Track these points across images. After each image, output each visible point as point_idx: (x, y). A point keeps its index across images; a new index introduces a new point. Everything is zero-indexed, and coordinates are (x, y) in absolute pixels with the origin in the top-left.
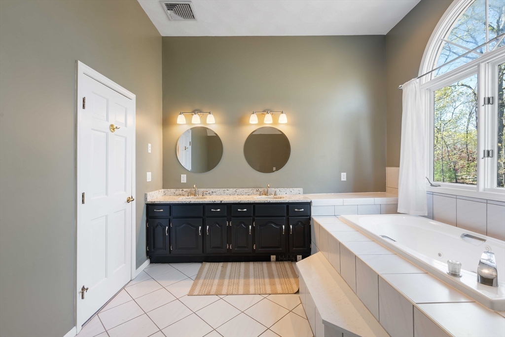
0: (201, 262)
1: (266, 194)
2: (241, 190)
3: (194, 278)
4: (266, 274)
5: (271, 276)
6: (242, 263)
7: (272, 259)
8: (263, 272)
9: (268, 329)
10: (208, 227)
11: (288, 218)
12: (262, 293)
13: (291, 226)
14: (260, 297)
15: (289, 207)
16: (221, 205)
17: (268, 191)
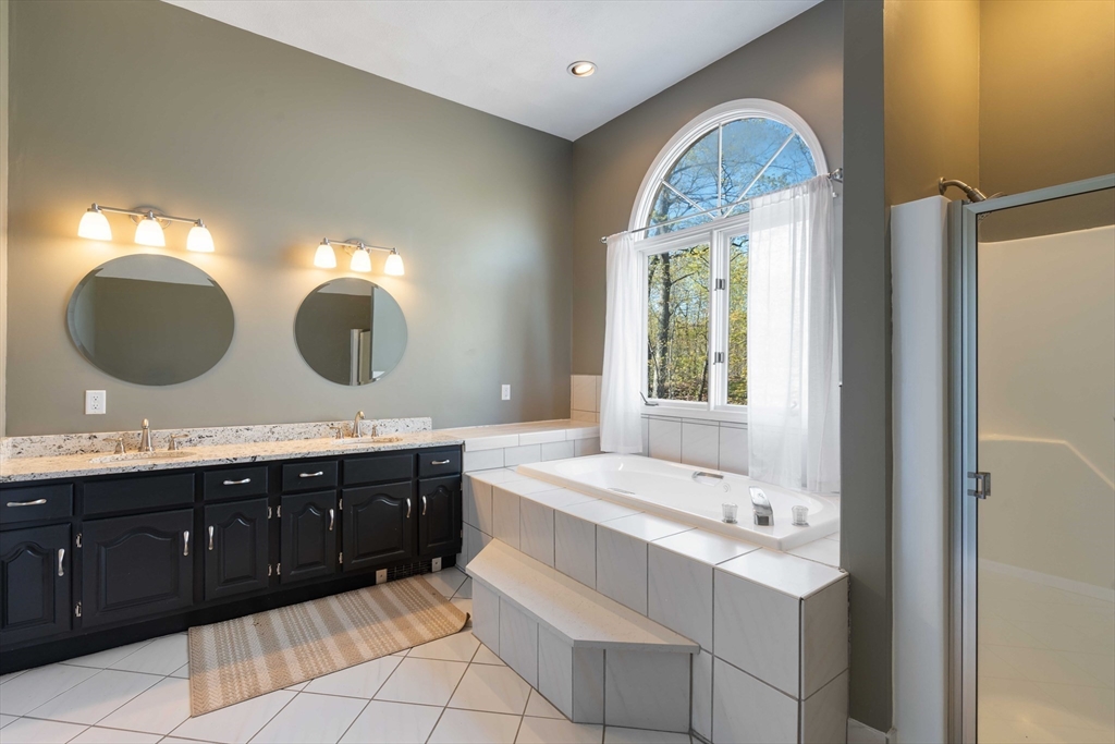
0: (183, 629)
1: (353, 433)
2: (286, 427)
3: (185, 672)
4: (380, 613)
5: (393, 613)
6: (306, 604)
7: (378, 579)
8: (371, 611)
9: (445, 708)
10: (211, 529)
11: (418, 482)
12: (391, 650)
13: (424, 499)
14: (394, 659)
15: (421, 458)
16: (253, 467)
17: (356, 427)
